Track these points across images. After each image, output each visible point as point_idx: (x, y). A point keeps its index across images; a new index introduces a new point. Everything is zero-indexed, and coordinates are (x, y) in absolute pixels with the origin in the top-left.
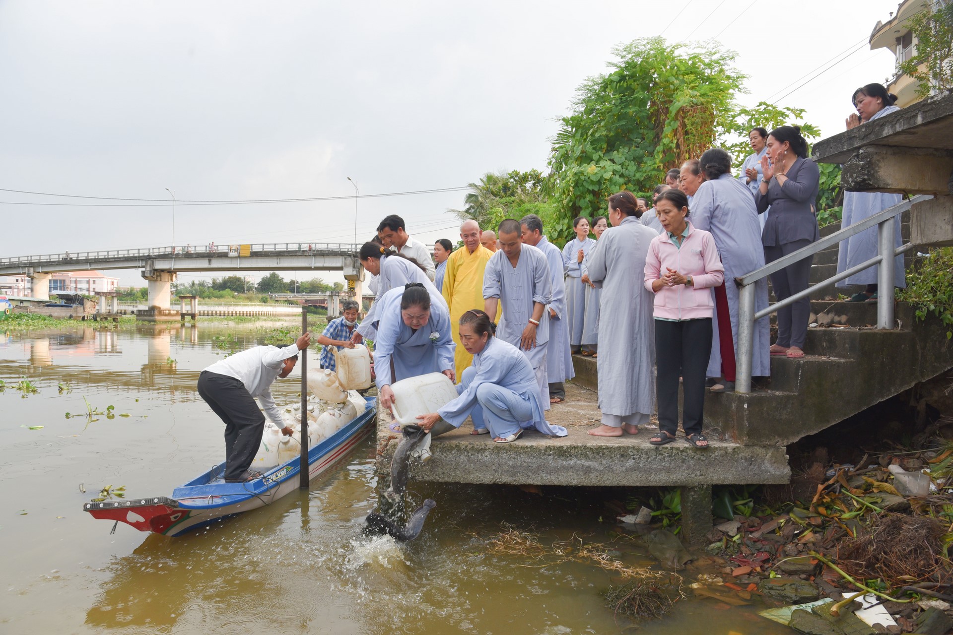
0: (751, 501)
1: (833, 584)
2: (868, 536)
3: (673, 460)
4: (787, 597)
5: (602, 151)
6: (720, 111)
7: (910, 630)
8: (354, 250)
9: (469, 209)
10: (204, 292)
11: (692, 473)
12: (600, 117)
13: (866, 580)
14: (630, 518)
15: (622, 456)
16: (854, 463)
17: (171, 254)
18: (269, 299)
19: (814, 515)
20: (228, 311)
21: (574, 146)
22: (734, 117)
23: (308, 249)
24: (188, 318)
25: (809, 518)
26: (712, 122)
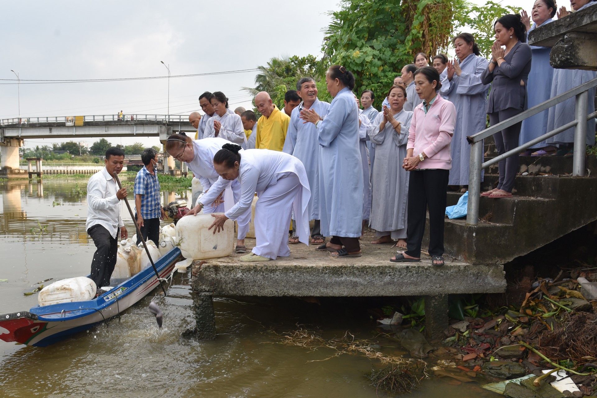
0: (477, 306)
1: (536, 364)
2: (562, 329)
3: (420, 276)
4: (503, 374)
5: (364, 39)
6: (457, 8)
7: (589, 394)
8: (167, 120)
9: (258, 87)
10: (47, 155)
11: (434, 286)
12: (363, 12)
13: (559, 360)
14: (387, 321)
15: (381, 273)
16: (553, 277)
17: (18, 124)
18: (100, 160)
19: (523, 315)
20: (67, 170)
21: (343, 35)
22: (467, 13)
23: (130, 119)
24: (34, 176)
25: (519, 317)
26: (451, 16)
